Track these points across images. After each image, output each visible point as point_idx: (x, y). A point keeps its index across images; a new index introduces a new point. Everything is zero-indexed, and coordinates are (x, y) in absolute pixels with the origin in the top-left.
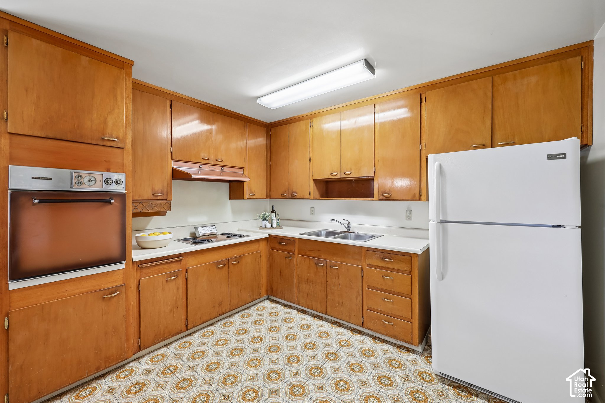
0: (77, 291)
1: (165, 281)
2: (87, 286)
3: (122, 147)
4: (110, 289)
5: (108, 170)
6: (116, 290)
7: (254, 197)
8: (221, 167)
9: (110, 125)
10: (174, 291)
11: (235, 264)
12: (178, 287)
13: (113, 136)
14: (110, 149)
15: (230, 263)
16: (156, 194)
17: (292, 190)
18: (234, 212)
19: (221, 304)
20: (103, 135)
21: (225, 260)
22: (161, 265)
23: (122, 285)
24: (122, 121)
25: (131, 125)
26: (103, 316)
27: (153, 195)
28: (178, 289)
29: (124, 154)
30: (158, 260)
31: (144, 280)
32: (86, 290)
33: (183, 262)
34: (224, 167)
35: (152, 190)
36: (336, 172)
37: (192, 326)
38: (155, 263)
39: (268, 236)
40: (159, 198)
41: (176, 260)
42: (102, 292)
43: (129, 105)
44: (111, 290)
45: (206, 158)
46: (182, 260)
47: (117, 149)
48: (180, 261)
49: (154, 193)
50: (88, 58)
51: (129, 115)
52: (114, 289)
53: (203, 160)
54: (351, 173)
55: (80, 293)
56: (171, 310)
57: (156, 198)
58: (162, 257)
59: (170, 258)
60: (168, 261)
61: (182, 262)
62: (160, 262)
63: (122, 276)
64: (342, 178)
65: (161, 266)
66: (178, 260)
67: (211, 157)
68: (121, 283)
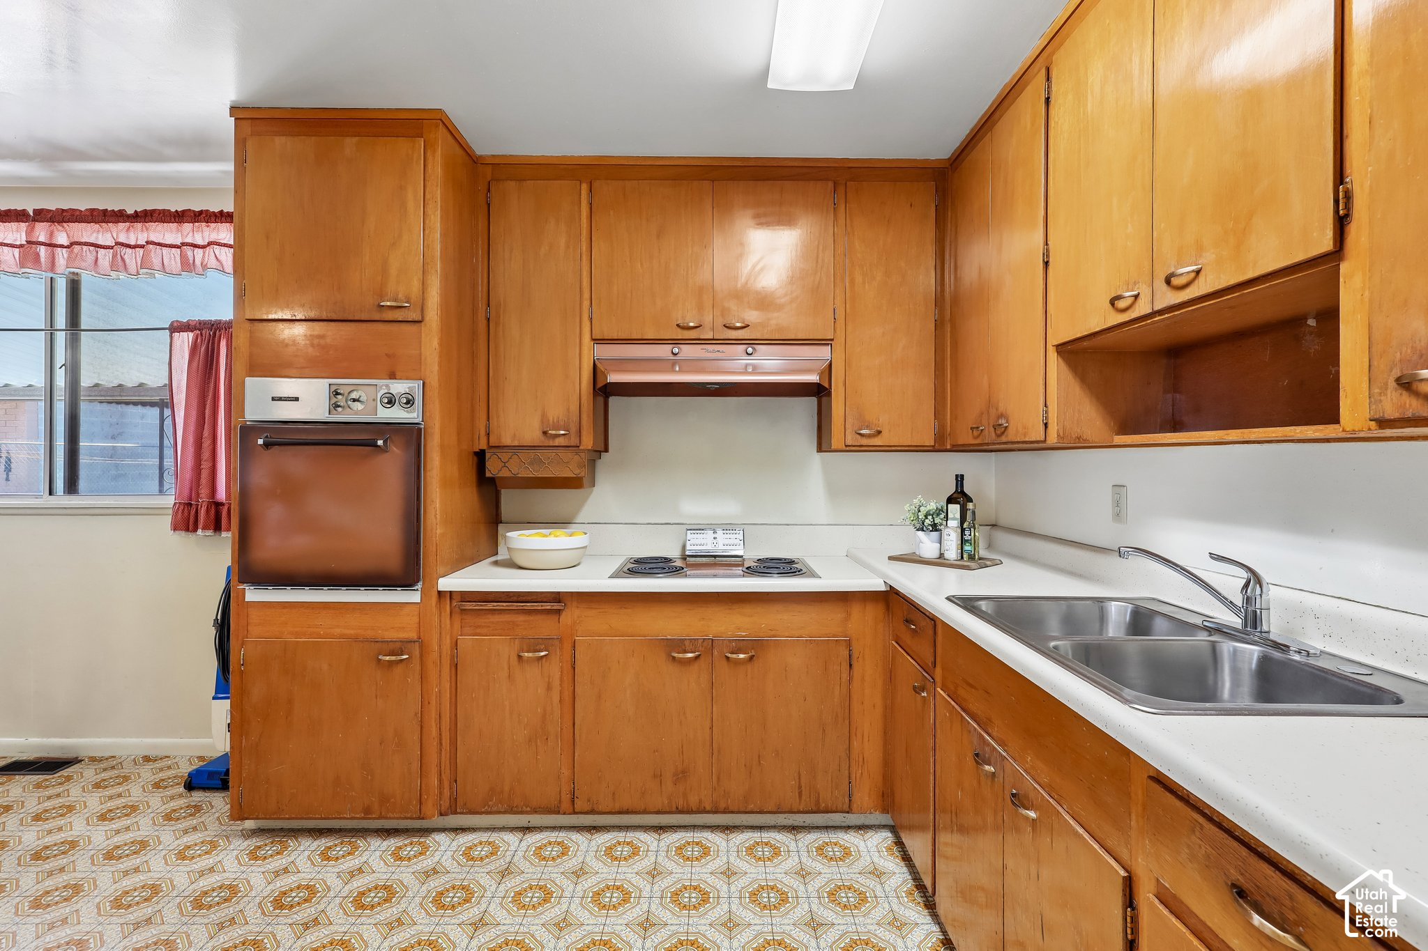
0: (337, 631)
1: (516, 658)
2: (353, 625)
3: (416, 320)
4: (391, 643)
5: (392, 376)
6: (401, 648)
7: (877, 441)
8: (745, 346)
9: (393, 271)
10: (539, 691)
11: (738, 662)
12: (549, 683)
13: (400, 296)
14: (395, 327)
15: (716, 653)
16: (554, 432)
17: (997, 409)
18: (834, 491)
19: (682, 775)
20: (382, 297)
21: (700, 642)
22: (509, 614)
23: (414, 642)
24: (417, 259)
25: (437, 265)
26: (378, 699)
27: (545, 433)
28: (549, 688)
29: (423, 334)
30: (500, 600)
31: (466, 641)
32: (352, 632)
33: (567, 617)
34: (755, 346)
35: (542, 422)
36: (1135, 283)
37: (587, 808)
38: (490, 606)
39: (883, 588)
40: (558, 442)
41: (543, 608)
42: (378, 645)
43: (432, 217)
44: (392, 646)
45: (692, 324)
46: (564, 613)
47: (408, 324)
48: (559, 612)
49: (545, 430)
50: (355, 139)
51: (432, 241)
52: (398, 645)
53: (679, 330)
54: (1198, 272)
55: (342, 636)
56: (530, 741)
57: (551, 443)
58: (511, 595)
59: (529, 598)
60: (522, 606)
61: (563, 617)
62: (503, 606)
63: (416, 619)
64: (1160, 312)
65: (509, 616)
66: (548, 608)
67: (708, 319)
68: (413, 635)
